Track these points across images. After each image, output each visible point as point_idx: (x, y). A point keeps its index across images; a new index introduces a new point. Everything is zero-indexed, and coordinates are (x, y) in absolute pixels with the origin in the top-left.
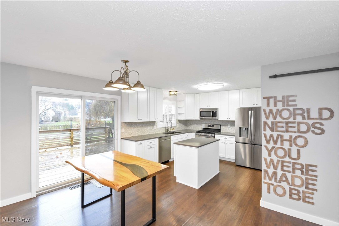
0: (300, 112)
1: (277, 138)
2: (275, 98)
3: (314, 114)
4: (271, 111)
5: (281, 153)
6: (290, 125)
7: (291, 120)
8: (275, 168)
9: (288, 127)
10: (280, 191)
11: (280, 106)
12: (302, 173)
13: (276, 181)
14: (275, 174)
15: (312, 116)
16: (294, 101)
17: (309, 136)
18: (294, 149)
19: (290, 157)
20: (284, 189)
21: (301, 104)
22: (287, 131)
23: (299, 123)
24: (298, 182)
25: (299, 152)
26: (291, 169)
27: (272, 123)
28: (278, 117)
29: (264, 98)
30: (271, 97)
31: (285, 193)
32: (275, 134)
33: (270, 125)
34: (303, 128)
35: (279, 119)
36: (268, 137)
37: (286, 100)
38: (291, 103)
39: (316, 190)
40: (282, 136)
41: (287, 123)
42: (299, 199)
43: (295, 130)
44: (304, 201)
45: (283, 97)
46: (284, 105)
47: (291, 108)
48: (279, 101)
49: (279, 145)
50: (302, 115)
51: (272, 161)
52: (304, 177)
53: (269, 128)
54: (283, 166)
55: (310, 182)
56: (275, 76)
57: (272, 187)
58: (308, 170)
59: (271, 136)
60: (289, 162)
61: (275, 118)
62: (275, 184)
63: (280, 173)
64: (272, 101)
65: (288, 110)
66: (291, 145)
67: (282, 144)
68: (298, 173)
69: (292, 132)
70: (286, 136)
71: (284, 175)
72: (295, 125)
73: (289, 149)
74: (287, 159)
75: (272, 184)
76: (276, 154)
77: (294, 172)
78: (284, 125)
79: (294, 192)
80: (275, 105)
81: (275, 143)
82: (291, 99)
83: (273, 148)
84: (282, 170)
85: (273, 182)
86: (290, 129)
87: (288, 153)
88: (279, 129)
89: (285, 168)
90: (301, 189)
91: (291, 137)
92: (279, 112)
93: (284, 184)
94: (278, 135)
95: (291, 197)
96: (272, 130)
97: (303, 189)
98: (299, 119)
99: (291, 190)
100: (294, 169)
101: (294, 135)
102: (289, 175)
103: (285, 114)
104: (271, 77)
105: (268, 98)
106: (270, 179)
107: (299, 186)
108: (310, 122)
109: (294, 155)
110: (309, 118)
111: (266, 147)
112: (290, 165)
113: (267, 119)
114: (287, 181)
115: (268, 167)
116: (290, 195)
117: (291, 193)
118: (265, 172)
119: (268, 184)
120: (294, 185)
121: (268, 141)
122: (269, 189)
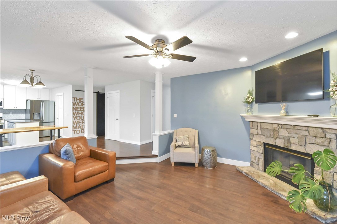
1: (77, 113)
2: (77, 98)
4: (75, 103)
5: (78, 118)
6: (81, 108)
7: (82, 106)
8: (77, 124)
9: (81, 109)
10: (78, 132)
13: (77, 129)
14: (77, 126)
16: (83, 100)
18: (82, 116)
20: (79, 131)
22: (80, 110)
25: (84, 117)
26: (81, 123)
27: (76, 107)
28: (78, 105)
29: (73, 98)
30: (75, 98)
31: (80, 132)
32: (77, 112)
33: (75, 108)
35: (78, 106)
38: (82, 101)
40: (79, 112)
41: (80, 107)
42: (84, 132)
43: (83, 110)
45: (79, 98)
46: (79, 101)
47: (82, 102)
48: (78, 100)
49: (78, 115)
51: (75, 122)
53: (75, 109)
54: (79, 122)
56: (77, 90)
57: (75, 131)
59: (75, 112)
60: (81, 121)
63: (78, 125)
64: (76, 99)
65: (81, 103)
66: (82, 115)
67: (79, 115)
69: (82, 110)
70: (80, 112)
71: (80, 126)
72: (83, 108)
73: (81, 116)
74: (80, 120)
75: (76, 130)
76: (77, 119)
77: (82, 124)
78: (79, 108)
80: (77, 101)
81: (77, 115)
82: (82, 99)
83: (76, 117)
84: (79, 124)
85: (76, 129)
86: (81, 110)
87: (81, 118)
88: (78, 110)
89: (80, 123)
91: (82, 112)
92: (78, 103)
93: (80, 129)
94: (78, 112)
96: (76, 110)
98: (84, 106)
99: (82, 130)
101: (82, 111)
102: (81, 125)
103: (80, 104)
104: (76, 90)
106: (75, 129)
109: (82, 118)
111: (73, 117)
112: (81, 122)
113: (74, 106)
114: (80, 128)
115: (74, 124)
116: (81, 132)
117: (82, 131)
118: (73, 126)
119: (74, 131)
120: (82, 128)
121: (74, 115)
122: (74, 132)
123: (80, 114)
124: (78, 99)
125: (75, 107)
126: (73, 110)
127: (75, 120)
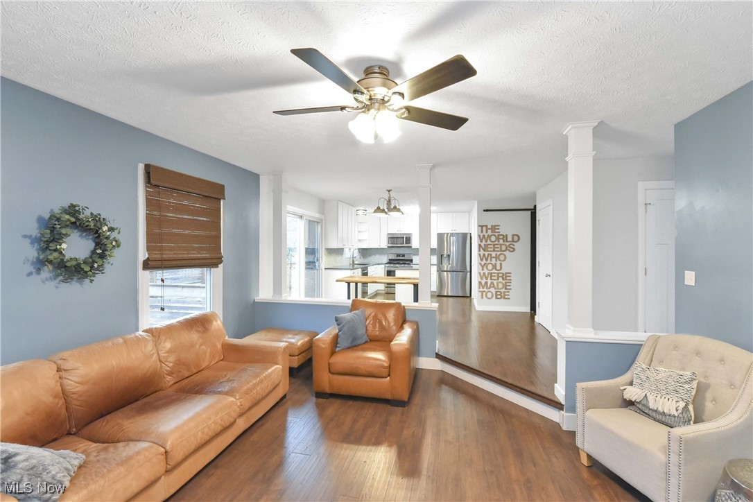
0: (501, 237)
1: (488, 256)
2: (486, 226)
3: (510, 239)
4: (484, 236)
5: (490, 267)
6: (496, 246)
7: (497, 243)
8: (487, 279)
9: (494, 248)
10: (489, 295)
11: (489, 231)
12: (503, 279)
14: (486, 283)
15: (509, 240)
16: (499, 229)
17: (507, 253)
18: (498, 263)
19: (496, 269)
20: (492, 293)
21: (503, 231)
22: (494, 251)
23: (501, 245)
24: (500, 286)
25: (501, 264)
26: (496, 278)
27: (485, 245)
28: (488, 240)
29: (479, 226)
30: (484, 226)
31: (493, 296)
32: (486, 253)
33: (483, 246)
34: (504, 248)
35: (489, 242)
36: (482, 255)
37: (494, 228)
38: (497, 231)
39: (510, 289)
40: (491, 255)
41: (494, 245)
42: (501, 298)
43: (499, 249)
44: (505, 298)
45: (492, 226)
46: (492, 232)
47: (497, 234)
48: (490, 229)
49: (489, 261)
50: (502, 239)
51: (484, 273)
52: (504, 282)
54: (491, 276)
55: (508, 284)
56: (487, 210)
57: (484, 294)
58: (506, 277)
59: (484, 255)
60: (495, 273)
61: (486, 242)
62: (487, 290)
63: (489, 281)
64: (484, 228)
65: (495, 235)
66: (496, 261)
67: (491, 261)
68: (501, 279)
69: (497, 251)
70: (494, 254)
71: (492, 283)
72: (499, 246)
73: (495, 264)
74: (494, 271)
75: (485, 291)
76: (487, 268)
77: (498, 279)
78: (492, 246)
79: (499, 293)
80: (487, 232)
81: (487, 260)
82: (496, 227)
83: (485, 264)
84: (491, 279)
85: (485, 289)
86: (496, 249)
87: (494, 267)
88: (489, 249)
89: (493, 278)
90: (502, 291)
91: (496, 254)
92: (489, 237)
93: (493, 290)
94: (489, 254)
95: (496, 298)
96: (484, 250)
97: (504, 290)
98: (501, 241)
99: (496, 292)
100: (498, 277)
101: (498, 253)
102: (495, 282)
103: (493, 238)
104: (485, 210)
105: (482, 226)
106: (483, 288)
107: (501, 289)
108: (507, 244)
109: (498, 268)
110: (507, 241)
111: (480, 264)
112: (496, 275)
113: (481, 242)
114: (494, 287)
115: (482, 279)
116: (496, 297)
117: (496, 295)
118: (480, 283)
119: (482, 292)
120: (498, 289)
121: (482, 260)
122: (482, 295)
123: (494, 260)
124: (489, 227)
125: (483, 244)
126: (479, 251)
127: (483, 270)
